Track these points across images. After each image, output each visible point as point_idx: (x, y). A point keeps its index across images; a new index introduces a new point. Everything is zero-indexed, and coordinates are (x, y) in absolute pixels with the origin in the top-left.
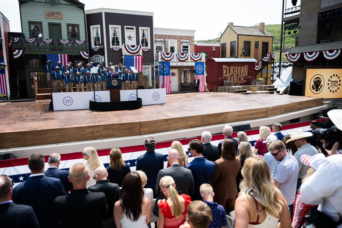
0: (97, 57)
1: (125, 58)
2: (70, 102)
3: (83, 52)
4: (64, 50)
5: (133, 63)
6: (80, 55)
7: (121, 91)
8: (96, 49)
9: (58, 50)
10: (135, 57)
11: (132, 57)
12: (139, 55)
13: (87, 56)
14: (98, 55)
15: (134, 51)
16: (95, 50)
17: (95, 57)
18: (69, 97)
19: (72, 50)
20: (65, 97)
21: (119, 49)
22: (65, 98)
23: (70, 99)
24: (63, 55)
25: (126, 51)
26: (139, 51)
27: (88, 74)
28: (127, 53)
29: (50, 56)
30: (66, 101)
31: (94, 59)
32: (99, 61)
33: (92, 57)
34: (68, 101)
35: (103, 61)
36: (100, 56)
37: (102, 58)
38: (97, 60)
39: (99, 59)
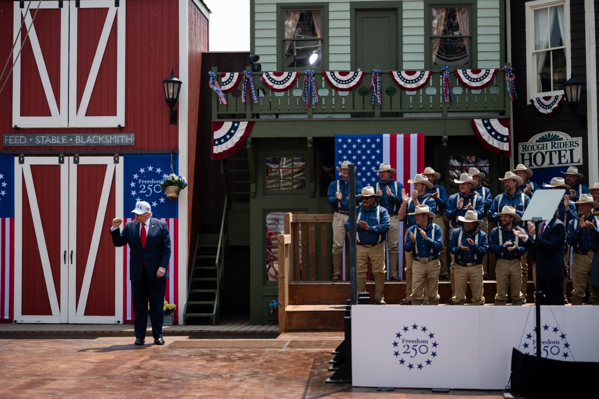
0: (549, 144)
2: (423, 349)
3: (488, 120)
4: (406, 116)
6: (471, 133)
8: (547, 103)
9: (383, 115)
13: (503, 136)
14: (554, 133)
16: (542, 110)
17: (542, 140)
18: (420, 328)
19: (439, 115)
20: (406, 329)
22: (402, 332)
24: (400, 137)
29: (349, 141)
30: (408, 344)
31: (534, 152)
32: (560, 162)
33: (524, 143)
34: (417, 348)
35: (579, 162)
36: (564, 138)
37: (574, 144)
38: (548, 153)
39: (557, 152)
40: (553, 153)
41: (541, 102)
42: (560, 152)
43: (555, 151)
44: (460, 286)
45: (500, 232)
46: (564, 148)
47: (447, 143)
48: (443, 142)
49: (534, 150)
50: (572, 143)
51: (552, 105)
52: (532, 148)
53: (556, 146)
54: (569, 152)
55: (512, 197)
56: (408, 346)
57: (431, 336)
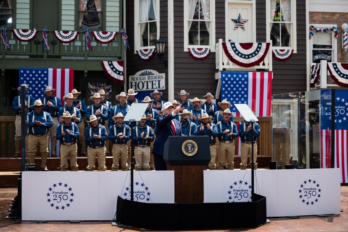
0: (147, 77)
1: (223, 79)
2: (65, 197)
3: (111, 62)
4: (63, 58)
5: (246, 93)
6: (102, 69)
7: (207, 173)
8: (146, 53)
9: (49, 57)
10: (250, 75)
11: (243, 76)
12: (262, 71)
13: (120, 72)
14: (149, 70)
15: (249, 58)
16: (143, 57)
17: (143, 74)
18: (63, 185)
19: (83, 58)
20: (55, 185)
21: (208, 52)
22: (53, 188)
23: (66, 190)
24: (59, 71)
25: (226, 59)
26: (262, 59)
27: (118, 120)
28: (228, 64)
29: (28, 72)
30: (56, 194)
31: (138, 82)
33: (132, 76)
34: (61, 197)
35: (163, 88)
36: (155, 74)
37: (161, 77)
38: (146, 82)
39: (151, 82)
40: (149, 82)
41: (142, 52)
42: (152, 82)
43: (150, 81)
44: (92, 159)
45: (115, 128)
46: (155, 80)
47: (87, 75)
48: (84, 74)
49: (138, 80)
50: (159, 77)
51: (148, 54)
52: (137, 79)
53: (150, 78)
54: (157, 82)
55: (123, 107)
56: (56, 196)
57: (70, 189)
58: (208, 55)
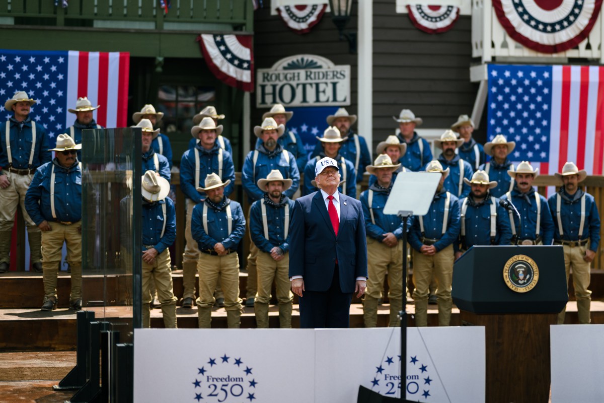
0: (302, 73)
1: (492, 81)
2: (237, 390)
3: (222, 36)
4: (98, 24)
5: (547, 115)
6: (197, 55)
7: (559, 333)
8: (301, 14)
9: (69, 22)
10: (557, 71)
11: (540, 76)
12: (584, 62)
13: (242, 62)
14: (309, 58)
15: (554, 30)
16: (293, 24)
17: (292, 66)
18: (232, 361)
19: (151, 26)
20: (212, 362)
21: (453, 15)
22: (207, 367)
24: (94, 57)
25: (499, 34)
26: (584, 34)
27: (272, 188)
28: (505, 45)
29: (18, 59)
30: (215, 382)
31: (280, 84)
32: (318, 100)
33: (265, 70)
34: (228, 389)
35: (345, 100)
36: (325, 66)
37: (339, 75)
38: (300, 87)
39: (314, 86)
40: (308, 87)
41: (291, 12)
42: (317, 85)
43: (311, 84)
45: (263, 208)
46: (324, 80)
47: (163, 67)
48: (156, 66)
49: (280, 80)
50: (335, 73)
51: (307, 18)
52: (278, 77)
53: (312, 76)
54: (330, 87)
55: (273, 154)
56: (216, 386)
57: (248, 371)
58: (454, 22)
